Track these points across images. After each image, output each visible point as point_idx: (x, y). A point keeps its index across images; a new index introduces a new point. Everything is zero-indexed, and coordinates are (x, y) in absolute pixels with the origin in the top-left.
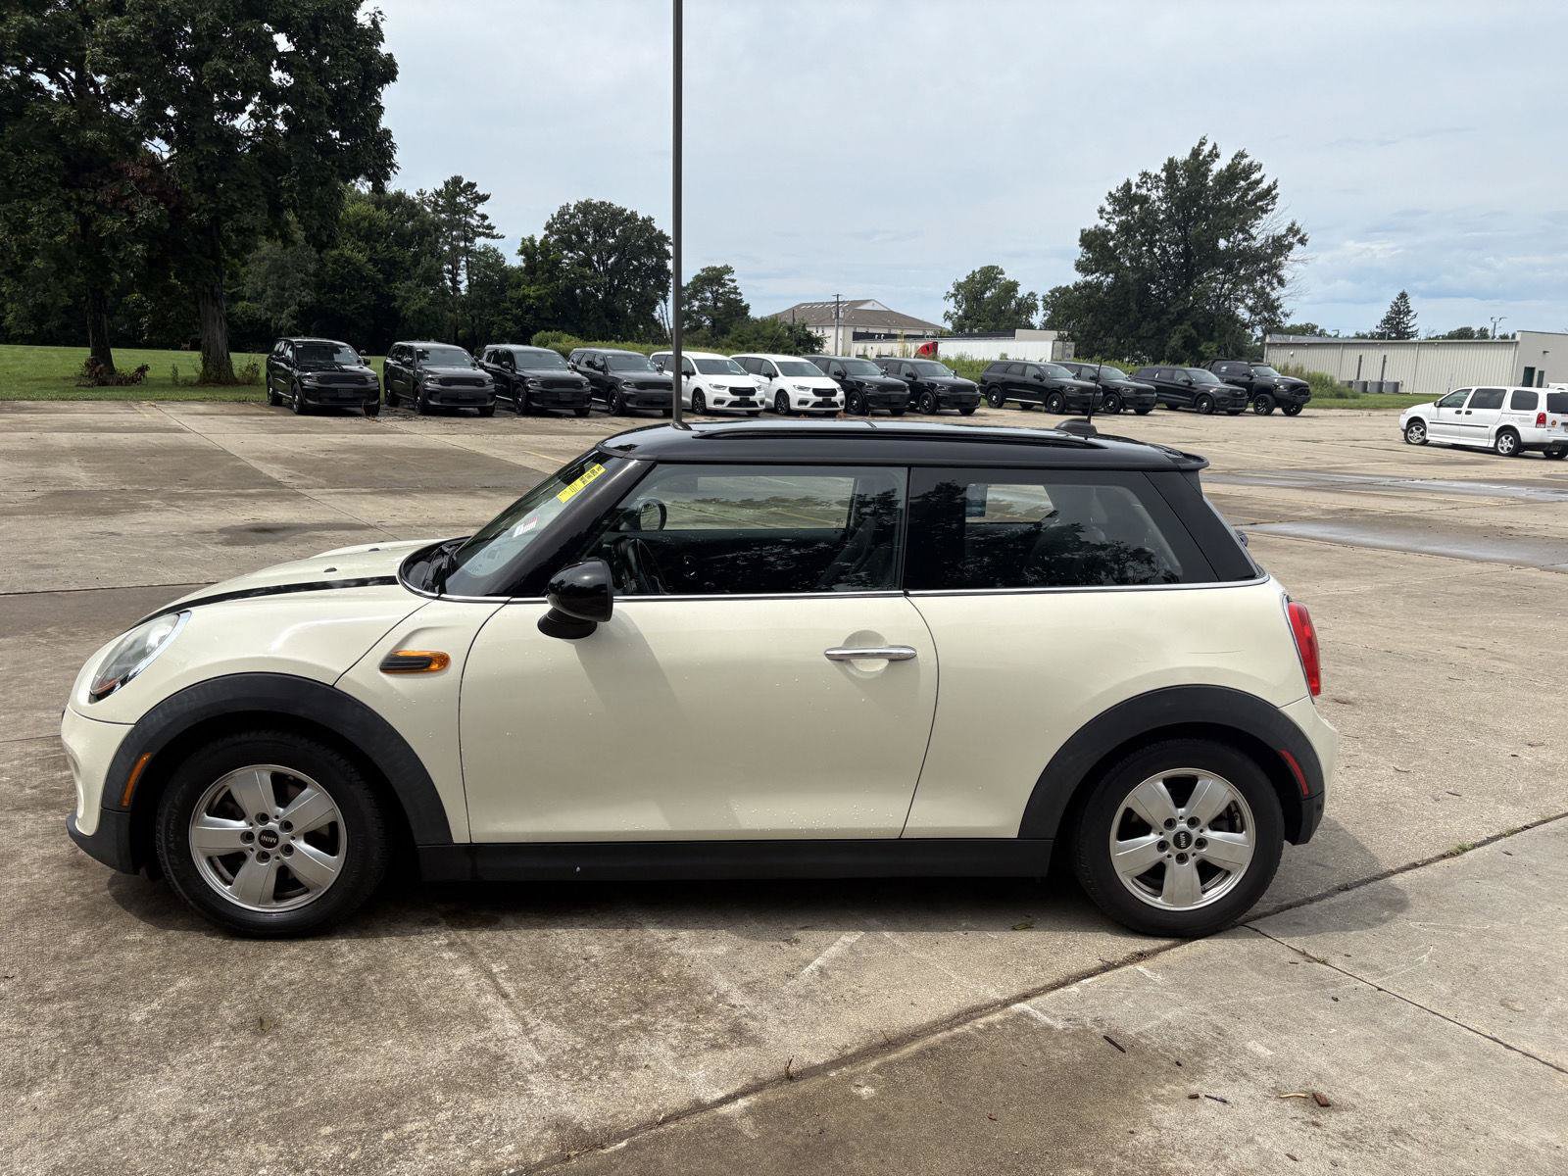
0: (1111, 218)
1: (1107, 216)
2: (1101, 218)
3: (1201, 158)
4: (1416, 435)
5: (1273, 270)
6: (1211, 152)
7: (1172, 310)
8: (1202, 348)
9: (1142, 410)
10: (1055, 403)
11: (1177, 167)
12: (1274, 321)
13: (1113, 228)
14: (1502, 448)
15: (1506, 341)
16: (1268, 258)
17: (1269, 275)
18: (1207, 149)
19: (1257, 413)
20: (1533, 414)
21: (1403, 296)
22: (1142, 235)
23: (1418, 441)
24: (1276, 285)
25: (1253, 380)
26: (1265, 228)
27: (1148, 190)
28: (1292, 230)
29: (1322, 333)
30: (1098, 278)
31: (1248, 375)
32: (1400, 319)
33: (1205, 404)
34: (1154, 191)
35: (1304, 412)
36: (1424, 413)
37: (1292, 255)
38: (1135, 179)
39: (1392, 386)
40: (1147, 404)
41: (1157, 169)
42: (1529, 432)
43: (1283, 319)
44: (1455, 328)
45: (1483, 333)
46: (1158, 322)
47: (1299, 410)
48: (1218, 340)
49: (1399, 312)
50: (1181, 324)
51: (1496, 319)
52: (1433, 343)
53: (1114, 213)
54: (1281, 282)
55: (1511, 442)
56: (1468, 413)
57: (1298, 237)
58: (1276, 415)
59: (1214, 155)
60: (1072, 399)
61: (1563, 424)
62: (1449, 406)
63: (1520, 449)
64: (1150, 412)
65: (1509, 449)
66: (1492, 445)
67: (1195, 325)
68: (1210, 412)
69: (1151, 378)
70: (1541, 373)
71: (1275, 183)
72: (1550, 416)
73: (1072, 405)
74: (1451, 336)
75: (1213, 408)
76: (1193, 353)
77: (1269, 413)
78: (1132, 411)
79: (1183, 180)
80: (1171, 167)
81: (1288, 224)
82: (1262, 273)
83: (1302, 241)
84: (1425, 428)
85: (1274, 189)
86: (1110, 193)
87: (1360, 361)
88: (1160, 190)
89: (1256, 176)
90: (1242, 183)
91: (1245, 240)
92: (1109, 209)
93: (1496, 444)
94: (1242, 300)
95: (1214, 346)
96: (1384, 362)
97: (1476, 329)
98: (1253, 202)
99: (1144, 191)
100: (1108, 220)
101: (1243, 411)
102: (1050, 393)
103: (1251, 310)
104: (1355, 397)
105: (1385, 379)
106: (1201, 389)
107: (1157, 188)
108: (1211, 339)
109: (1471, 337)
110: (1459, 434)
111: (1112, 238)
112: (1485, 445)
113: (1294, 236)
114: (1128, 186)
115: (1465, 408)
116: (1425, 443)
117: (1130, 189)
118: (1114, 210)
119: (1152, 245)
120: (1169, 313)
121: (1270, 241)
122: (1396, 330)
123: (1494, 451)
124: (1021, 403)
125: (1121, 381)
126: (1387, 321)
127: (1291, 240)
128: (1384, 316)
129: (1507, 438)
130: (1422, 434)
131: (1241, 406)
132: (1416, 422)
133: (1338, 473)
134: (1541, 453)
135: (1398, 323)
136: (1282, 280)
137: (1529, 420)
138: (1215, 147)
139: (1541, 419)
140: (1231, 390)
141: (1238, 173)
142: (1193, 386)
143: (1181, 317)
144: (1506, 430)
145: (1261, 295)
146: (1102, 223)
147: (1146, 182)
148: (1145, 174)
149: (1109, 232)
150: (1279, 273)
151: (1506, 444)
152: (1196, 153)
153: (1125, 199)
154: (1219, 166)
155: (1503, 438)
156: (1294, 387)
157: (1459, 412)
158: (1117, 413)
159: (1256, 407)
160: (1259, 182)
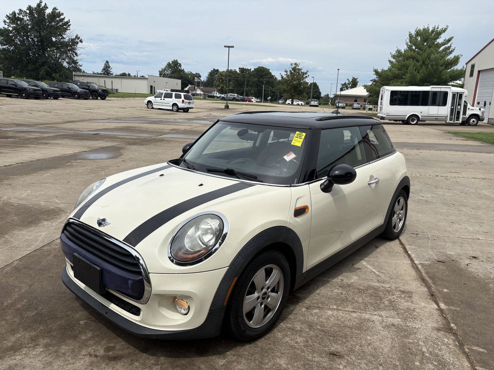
0: (9, 25)
1: (8, 24)
2: (5, 24)
3: (41, 7)
4: (150, 106)
5: (73, 50)
6: (45, 6)
7: (40, 61)
8: (53, 75)
9: (56, 98)
10: (24, 95)
11: (33, 9)
12: (76, 67)
13: (11, 29)
14: (174, 109)
15: (143, 78)
16: (71, 46)
17: (72, 52)
18: (43, 5)
19: (93, 99)
20: (181, 100)
21: (107, 62)
22: (23, 33)
23: (151, 108)
24: (75, 55)
25: (90, 88)
26: (68, 35)
27: (23, 16)
28: (77, 37)
29: (84, 72)
30: (8, 47)
31: (88, 86)
32: (108, 69)
33: (76, 96)
34: (25, 17)
35: (107, 98)
36: (151, 99)
37: (78, 46)
38: (17, 12)
39: (116, 90)
40: (58, 96)
41: (24, 9)
42: (181, 105)
43: (80, 67)
44: (121, 73)
45: (129, 75)
46: (35, 65)
47: (105, 98)
48: (58, 73)
49: (107, 67)
50: (44, 66)
51: (137, 71)
52: (117, 77)
53: (10, 23)
54: (76, 54)
55: (176, 108)
56: (164, 99)
57: (79, 40)
58: (98, 100)
59: (46, 7)
60: (31, 94)
61: (188, 103)
62: (158, 97)
63: (179, 109)
64: (59, 99)
65: (176, 110)
66: (171, 109)
67: (49, 67)
68: (79, 98)
69: (54, 86)
70: (154, 87)
71: (69, 20)
72: (185, 101)
73: (31, 96)
74: (121, 75)
75: (80, 97)
76: (50, 77)
77: (97, 99)
78: (52, 98)
79: (36, 14)
80: (30, 8)
81: (75, 35)
82: (69, 50)
83: (81, 41)
84: (152, 104)
85: (69, 22)
86: (7, 15)
87: (105, 82)
88: (28, 17)
89: (62, 17)
90: (58, 19)
91: (62, 38)
92: (8, 21)
93: (172, 108)
94: (64, 59)
95: (58, 75)
96: (112, 83)
97: (127, 73)
98: (62, 26)
99: (21, 16)
100: (8, 25)
101: (89, 98)
102: (21, 92)
103: (68, 63)
104: (114, 94)
105: (113, 88)
106: (74, 90)
107: (26, 16)
108: (56, 72)
109: (126, 76)
110: (163, 106)
111: (11, 33)
112: (169, 109)
113: (78, 39)
114: (14, 13)
115: (163, 98)
116: (153, 108)
117: (15, 15)
118: (10, 22)
119: (28, 37)
120: (39, 62)
121: (70, 40)
122: (106, 72)
123: (172, 110)
124: (6, 94)
125: (26, 86)
126: (104, 69)
127: (77, 40)
128: (103, 68)
129: (175, 107)
130: (152, 105)
131: (89, 97)
132: (149, 102)
133: (146, 118)
134: (182, 111)
135: (107, 70)
136: (77, 54)
137: (180, 102)
138: (46, 4)
139: (183, 101)
140: (85, 91)
141: (55, 15)
142: (71, 89)
143: (43, 64)
144: (174, 105)
145: (70, 58)
146: (6, 27)
147: (21, 13)
148: (20, 10)
149: (9, 30)
150: (76, 51)
151: (175, 108)
152: (39, 5)
153: (13, 18)
154: (48, 11)
155: (174, 107)
156: (104, 90)
157: (161, 99)
158: (48, 99)
159: (92, 97)
160: (64, 19)
